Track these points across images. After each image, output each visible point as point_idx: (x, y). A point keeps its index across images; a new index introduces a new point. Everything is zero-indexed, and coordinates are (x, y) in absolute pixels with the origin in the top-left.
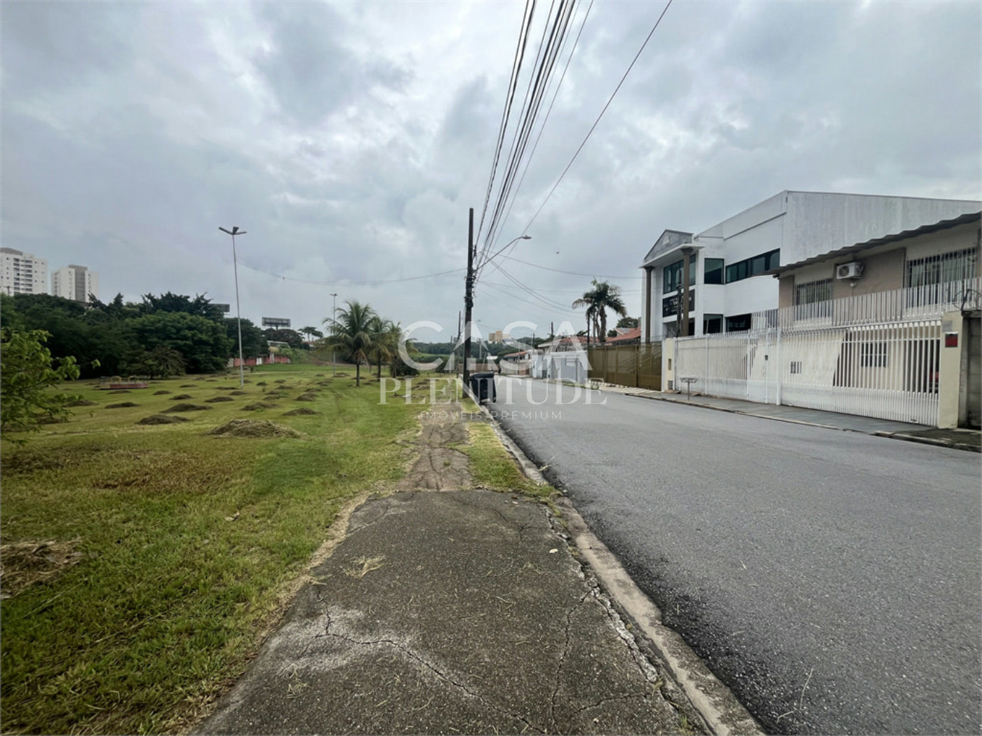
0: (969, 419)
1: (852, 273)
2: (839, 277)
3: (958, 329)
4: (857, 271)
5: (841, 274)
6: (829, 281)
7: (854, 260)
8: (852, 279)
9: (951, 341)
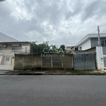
0: (15, 69)
1: (5, 46)
2: (3, 47)
3: (14, 56)
4: (6, 46)
5: (4, 46)
6: (2, 47)
7: (6, 45)
8: (5, 47)
9: (13, 58)
